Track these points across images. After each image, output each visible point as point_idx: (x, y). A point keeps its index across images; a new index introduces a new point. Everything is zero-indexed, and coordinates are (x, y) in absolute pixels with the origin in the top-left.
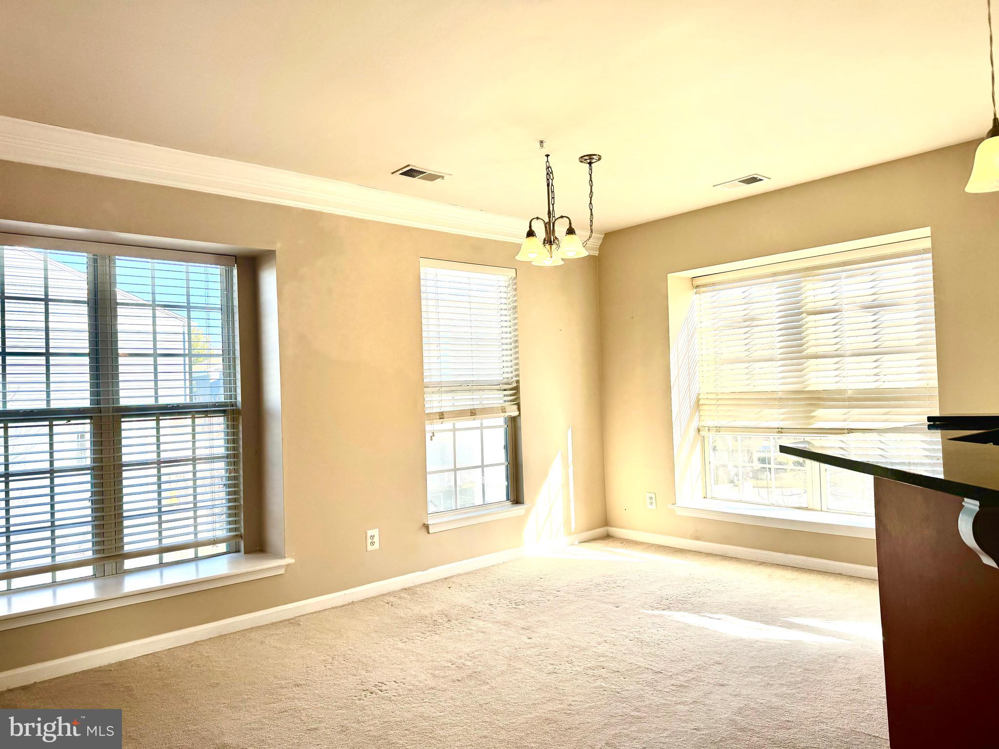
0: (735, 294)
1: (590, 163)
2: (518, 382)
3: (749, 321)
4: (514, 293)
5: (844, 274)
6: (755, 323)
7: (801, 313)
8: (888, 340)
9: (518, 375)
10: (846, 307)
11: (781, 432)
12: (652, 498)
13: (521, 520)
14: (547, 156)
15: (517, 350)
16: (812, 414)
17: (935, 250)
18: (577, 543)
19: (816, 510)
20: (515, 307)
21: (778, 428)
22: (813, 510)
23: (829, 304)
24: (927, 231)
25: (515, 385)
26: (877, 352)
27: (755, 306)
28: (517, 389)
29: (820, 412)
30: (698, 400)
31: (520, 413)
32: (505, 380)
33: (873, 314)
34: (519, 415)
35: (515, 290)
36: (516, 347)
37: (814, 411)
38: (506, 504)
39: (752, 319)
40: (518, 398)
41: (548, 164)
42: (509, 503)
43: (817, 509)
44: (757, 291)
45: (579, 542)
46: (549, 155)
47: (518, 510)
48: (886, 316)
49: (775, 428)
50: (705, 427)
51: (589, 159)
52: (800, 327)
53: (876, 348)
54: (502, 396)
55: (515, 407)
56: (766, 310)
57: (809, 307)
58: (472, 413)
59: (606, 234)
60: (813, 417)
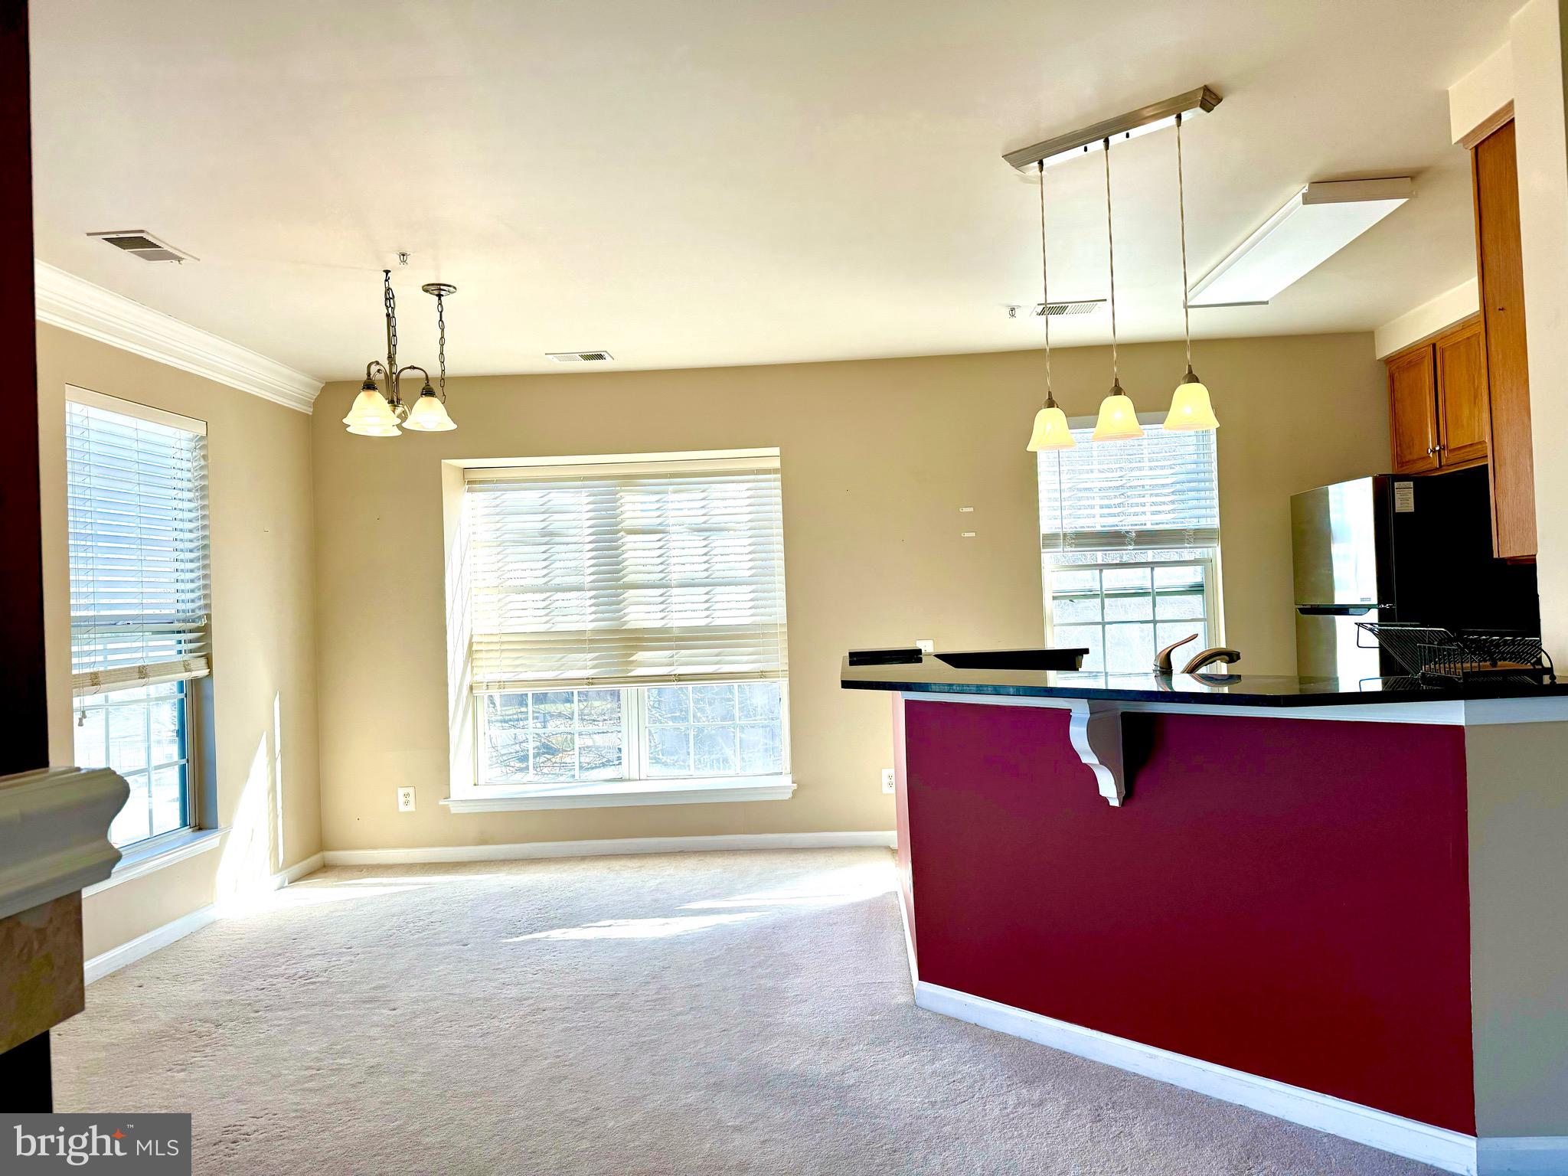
0: (530, 498)
1: (440, 296)
2: (209, 617)
3: (548, 536)
4: (203, 463)
5: (671, 488)
6: (557, 539)
7: (619, 531)
8: (720, 570)
9: (207, 606)
10: (671, 529)
11: (592, 684)
12: (408, 794)
13: (215, 855)
14: (387, 272)
15: (207, 562)
16: (631, 659)
17: (784, 471)
18: (286, 884)
19: (633, 780)
20: (203, 488)
21: (588, 679)
22: (629, 780)
23: (651, 522)
24: (776, 451)
25: (204, 622)
26: (710, 583)
27: (556, 517)
28: (205, 631)
29: (640, 656)
30: (471, 644)
31: (211, 673)
32: (181, 615)
33: (703, 538)
34: (210, 674)
35: (205, 457)
36: (205, 557)
37: (633, 655)
38: (183, 833)
39: (552, 534)
40: (209, 646)
41: (387, 285)
42: (187, 831)
43: (635, 778)
44: (559, 498)
45: (290, 881)
46: (390, 271)
47: (208, 842)
48: (718, 541)
49: (583, 679)
50: (482, 682)
51: (437, 290)
52: (617, 548)
53: (706, 578)
54: (173, 642)
55: (203, 661)
56: (575, 524)
57: (627, 524)
58: (140, 672)
59: (326, 383)
60: (633, 661)
